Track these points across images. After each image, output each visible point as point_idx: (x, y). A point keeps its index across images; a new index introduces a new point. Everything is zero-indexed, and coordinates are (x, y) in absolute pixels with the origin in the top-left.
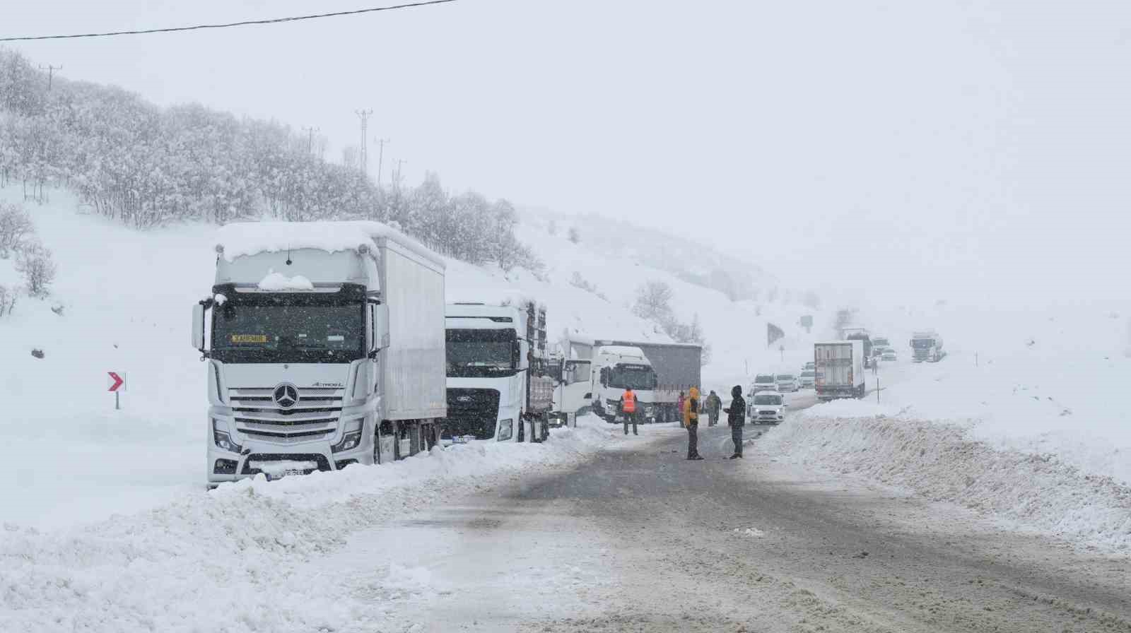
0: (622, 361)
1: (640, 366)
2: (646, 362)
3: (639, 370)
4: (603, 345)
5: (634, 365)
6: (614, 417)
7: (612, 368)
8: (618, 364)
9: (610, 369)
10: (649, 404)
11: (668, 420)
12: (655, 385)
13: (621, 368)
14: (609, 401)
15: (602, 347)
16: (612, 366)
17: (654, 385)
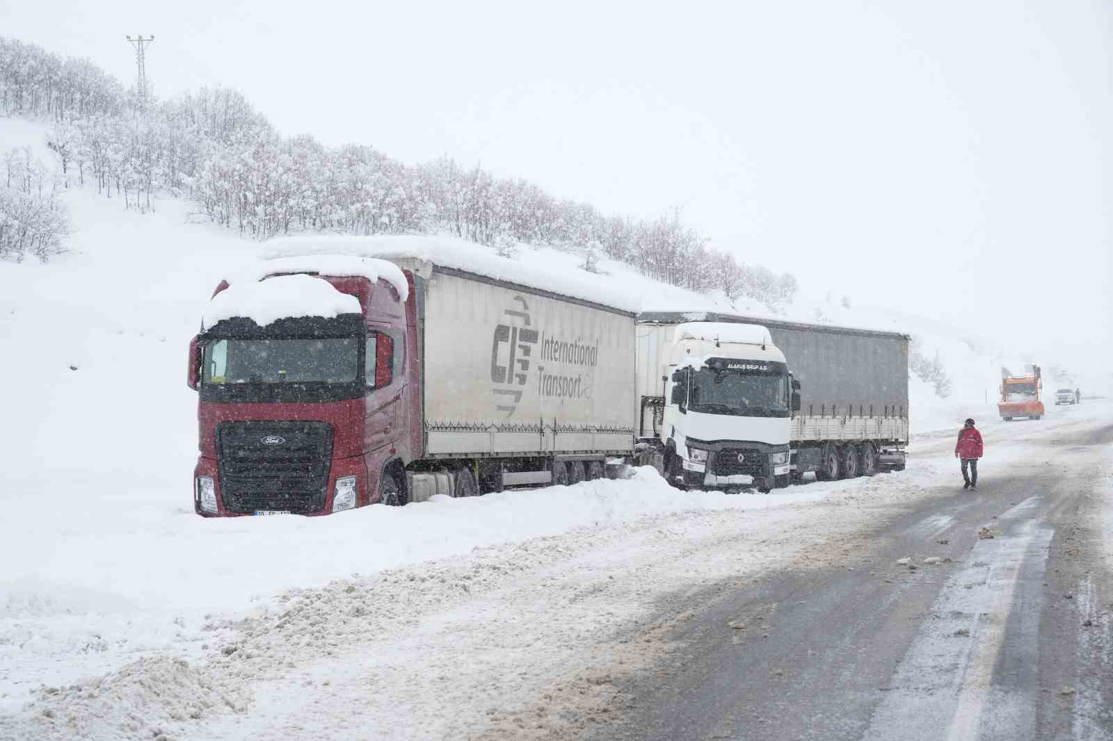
0: (723, 353)
1: (763, 363)
2: (774, 354)
3: (758, 373)
4: (686, 321)
5: (748, 362)
6: (703, 475)
7: (697, 369)
8: (711, 361)
9: (692, 371)
10: (781, 448)
11: (842, 476)
12: (796, 407)
13: (717, 368)
14: (692, 443)
15: (681, 326)
16: (698, 363)
17: (794, 406)
